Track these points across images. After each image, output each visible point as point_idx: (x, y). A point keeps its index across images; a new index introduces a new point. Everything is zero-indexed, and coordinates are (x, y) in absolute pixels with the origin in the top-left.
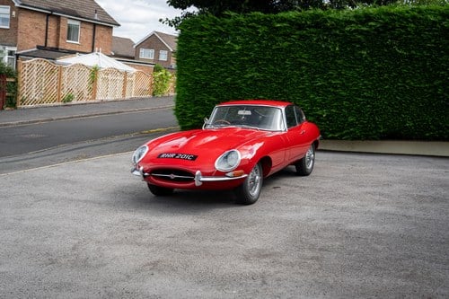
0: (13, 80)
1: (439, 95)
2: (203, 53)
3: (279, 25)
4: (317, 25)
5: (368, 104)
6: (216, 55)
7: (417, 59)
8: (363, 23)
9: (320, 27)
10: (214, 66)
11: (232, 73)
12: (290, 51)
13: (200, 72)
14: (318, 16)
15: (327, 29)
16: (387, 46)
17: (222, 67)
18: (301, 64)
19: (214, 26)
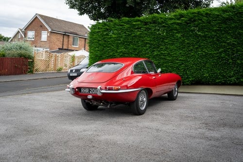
0: (31, 60)
1: (223, 58)
2: (99, 41)
3: (135, 23)
4: (154, 22)
5: (183, 64)
6: (105, 41)
7: (209, 37)
8: (179, 19)
9: (156, 23)
10: (104, 47)
11: (113, 50)
12: (141, 37)
13: (99, 50)
14: (155, 17)
15: (159, 23)
16: (192, 31)
17: (109, 47)
18: (147, 43)
19: (104, 26)
